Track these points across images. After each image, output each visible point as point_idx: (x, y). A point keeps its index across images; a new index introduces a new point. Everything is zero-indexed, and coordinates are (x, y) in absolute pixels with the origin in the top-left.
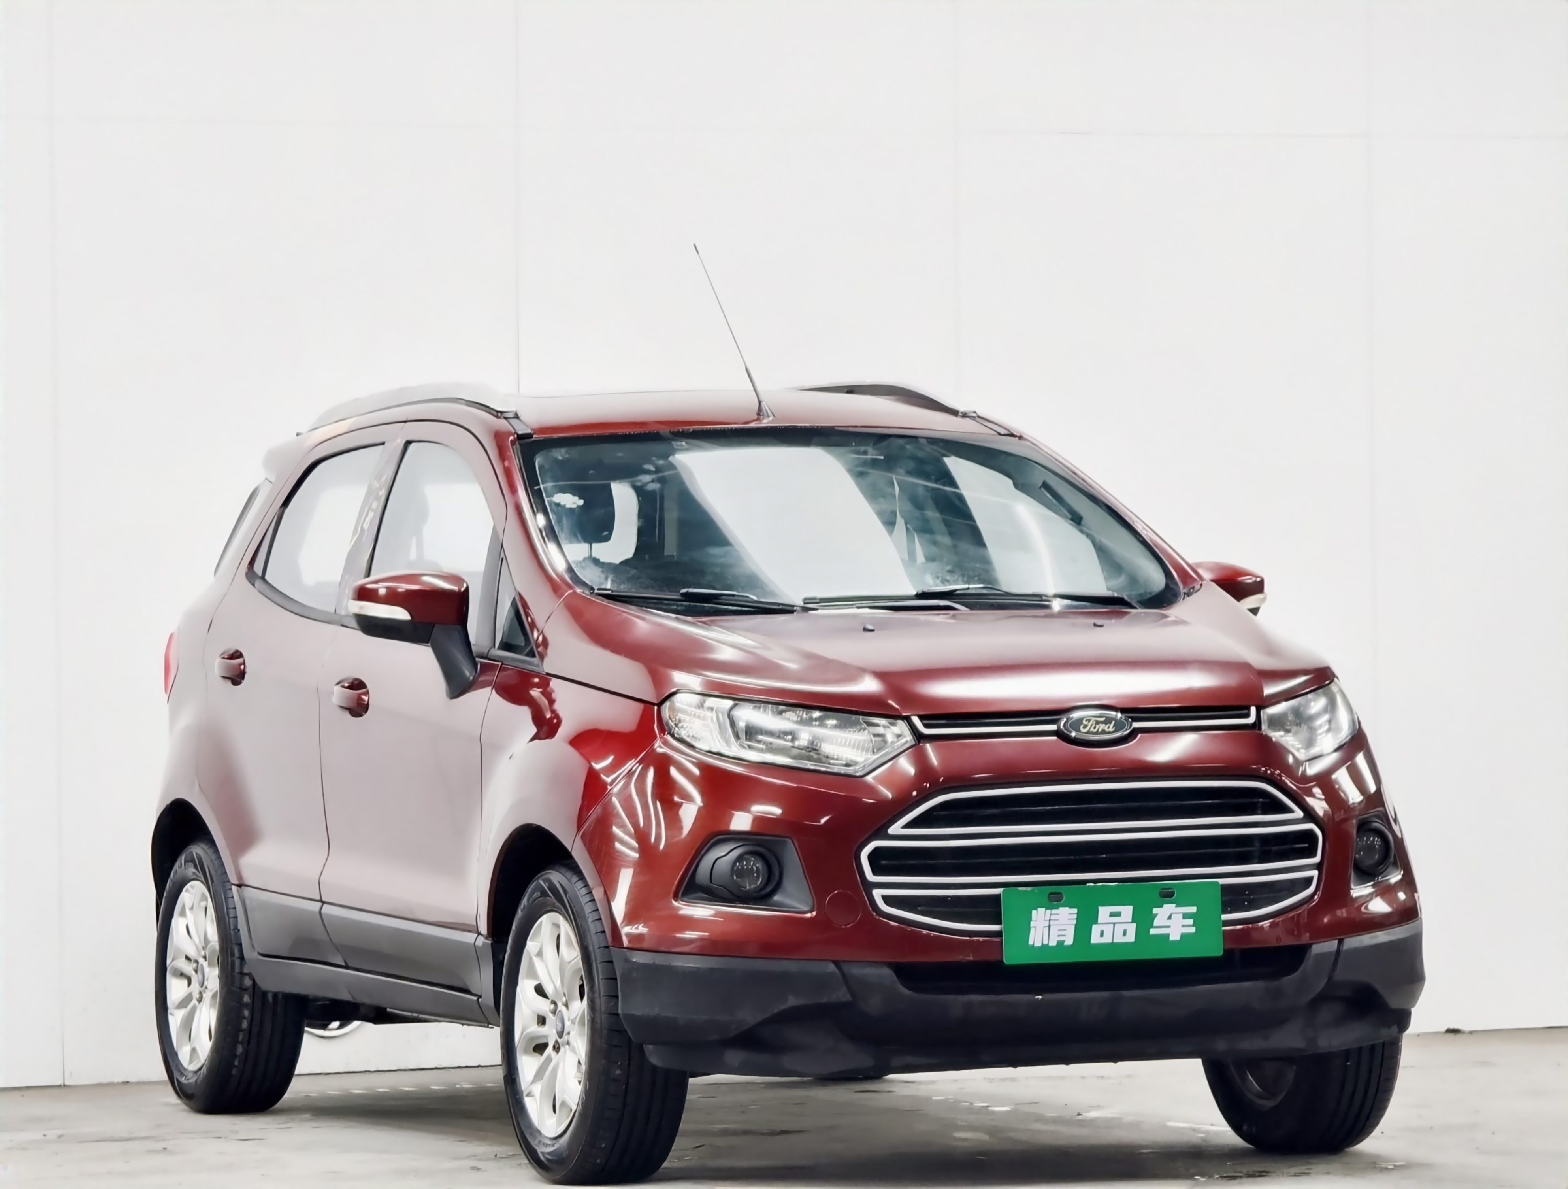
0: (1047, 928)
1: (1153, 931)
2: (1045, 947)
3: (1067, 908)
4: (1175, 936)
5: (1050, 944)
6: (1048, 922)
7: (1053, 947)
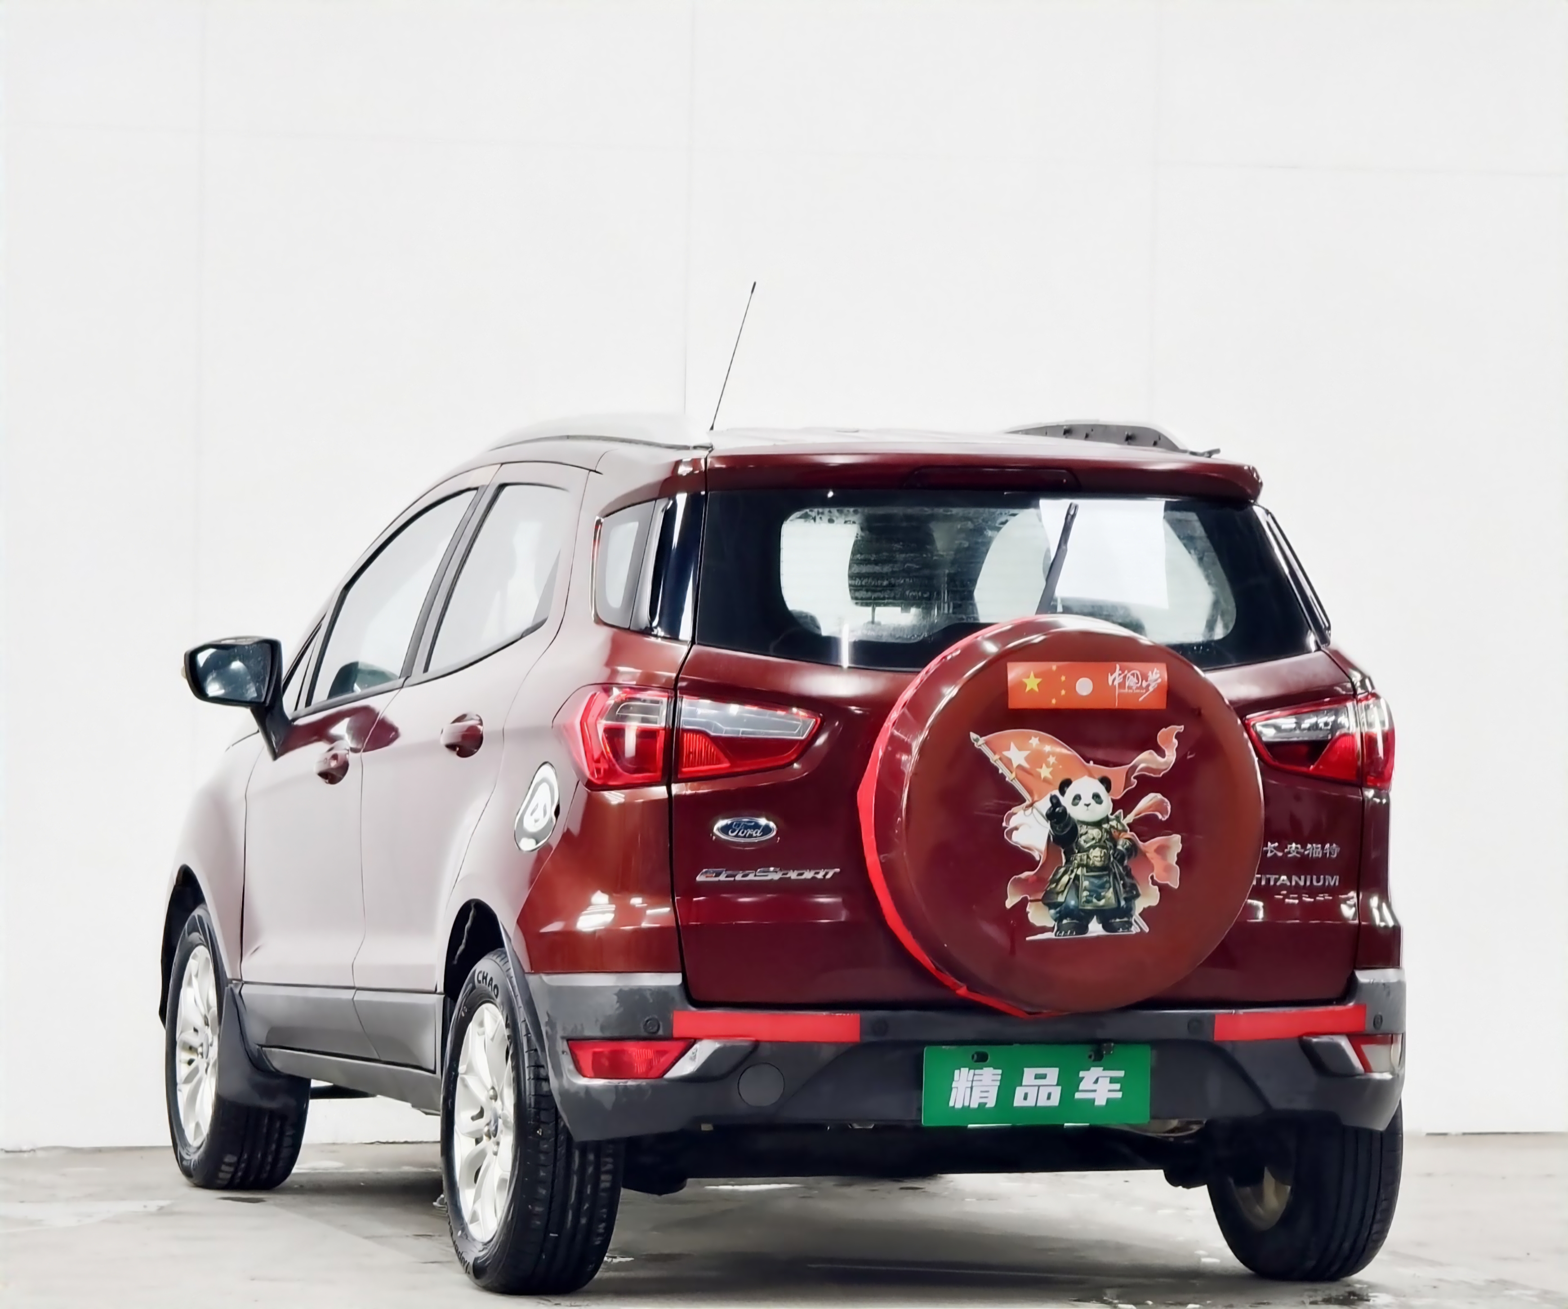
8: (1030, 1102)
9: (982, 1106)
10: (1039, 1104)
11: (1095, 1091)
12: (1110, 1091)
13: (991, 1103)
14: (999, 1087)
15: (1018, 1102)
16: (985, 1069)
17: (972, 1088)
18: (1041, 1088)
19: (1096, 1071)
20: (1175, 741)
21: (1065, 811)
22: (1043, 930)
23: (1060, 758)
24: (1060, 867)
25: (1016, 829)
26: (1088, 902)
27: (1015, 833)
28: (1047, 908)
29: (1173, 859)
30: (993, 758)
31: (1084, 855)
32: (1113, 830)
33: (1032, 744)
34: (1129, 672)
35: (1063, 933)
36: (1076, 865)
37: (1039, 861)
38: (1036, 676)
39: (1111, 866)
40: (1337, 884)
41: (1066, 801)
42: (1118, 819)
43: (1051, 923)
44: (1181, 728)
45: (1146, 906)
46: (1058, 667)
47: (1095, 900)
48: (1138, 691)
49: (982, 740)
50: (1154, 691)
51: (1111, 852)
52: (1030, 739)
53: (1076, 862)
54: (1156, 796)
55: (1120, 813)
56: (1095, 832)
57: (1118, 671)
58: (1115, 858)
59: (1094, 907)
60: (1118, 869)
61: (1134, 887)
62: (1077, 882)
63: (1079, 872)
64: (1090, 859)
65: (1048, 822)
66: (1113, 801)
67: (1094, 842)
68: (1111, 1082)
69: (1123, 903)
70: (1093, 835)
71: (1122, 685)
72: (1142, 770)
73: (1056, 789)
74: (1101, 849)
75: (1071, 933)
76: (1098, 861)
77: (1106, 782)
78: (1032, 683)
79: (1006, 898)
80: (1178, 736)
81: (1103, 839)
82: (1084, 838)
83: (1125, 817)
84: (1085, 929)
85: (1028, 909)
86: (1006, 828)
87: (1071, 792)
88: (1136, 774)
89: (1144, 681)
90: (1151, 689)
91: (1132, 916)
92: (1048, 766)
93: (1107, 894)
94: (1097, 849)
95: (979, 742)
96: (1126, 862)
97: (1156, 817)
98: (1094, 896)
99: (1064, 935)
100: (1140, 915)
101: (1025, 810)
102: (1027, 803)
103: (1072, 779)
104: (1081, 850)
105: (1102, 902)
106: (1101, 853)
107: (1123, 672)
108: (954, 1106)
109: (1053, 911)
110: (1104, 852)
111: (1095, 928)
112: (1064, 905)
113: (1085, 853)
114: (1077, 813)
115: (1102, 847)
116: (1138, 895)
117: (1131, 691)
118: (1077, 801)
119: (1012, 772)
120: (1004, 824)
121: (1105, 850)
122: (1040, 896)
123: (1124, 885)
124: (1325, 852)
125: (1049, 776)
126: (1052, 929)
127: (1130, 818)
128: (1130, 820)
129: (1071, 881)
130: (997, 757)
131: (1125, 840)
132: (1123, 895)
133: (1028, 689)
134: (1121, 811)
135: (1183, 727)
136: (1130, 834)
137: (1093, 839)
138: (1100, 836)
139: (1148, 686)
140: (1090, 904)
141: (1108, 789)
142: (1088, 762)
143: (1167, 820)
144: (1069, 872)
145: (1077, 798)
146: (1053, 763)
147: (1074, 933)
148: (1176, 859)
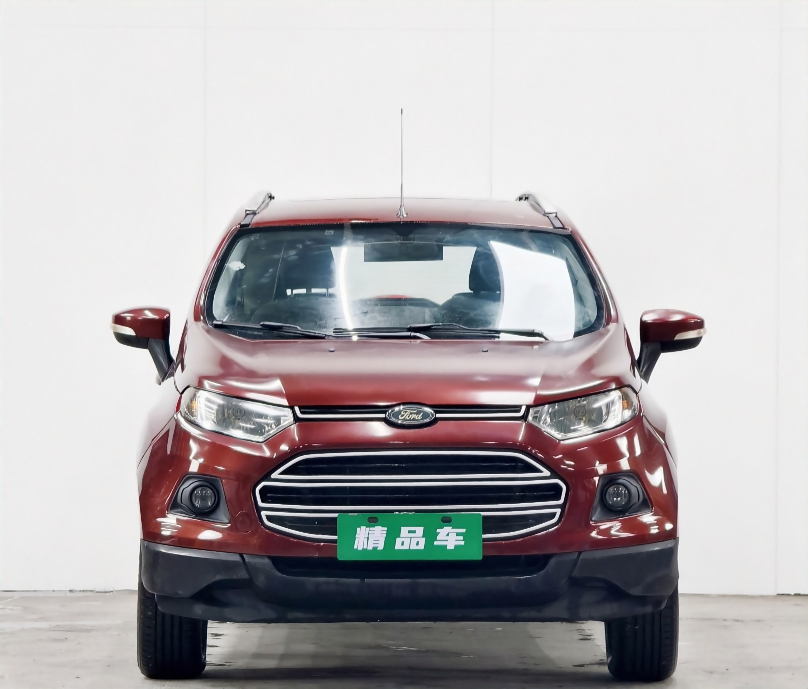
0: (367, 539)
1: (436, 543)
2: (365, 551)
3: (381, 527)
4: (451, 546)
5: (368, 549)
6: (367, 535)
7: (370, 551)
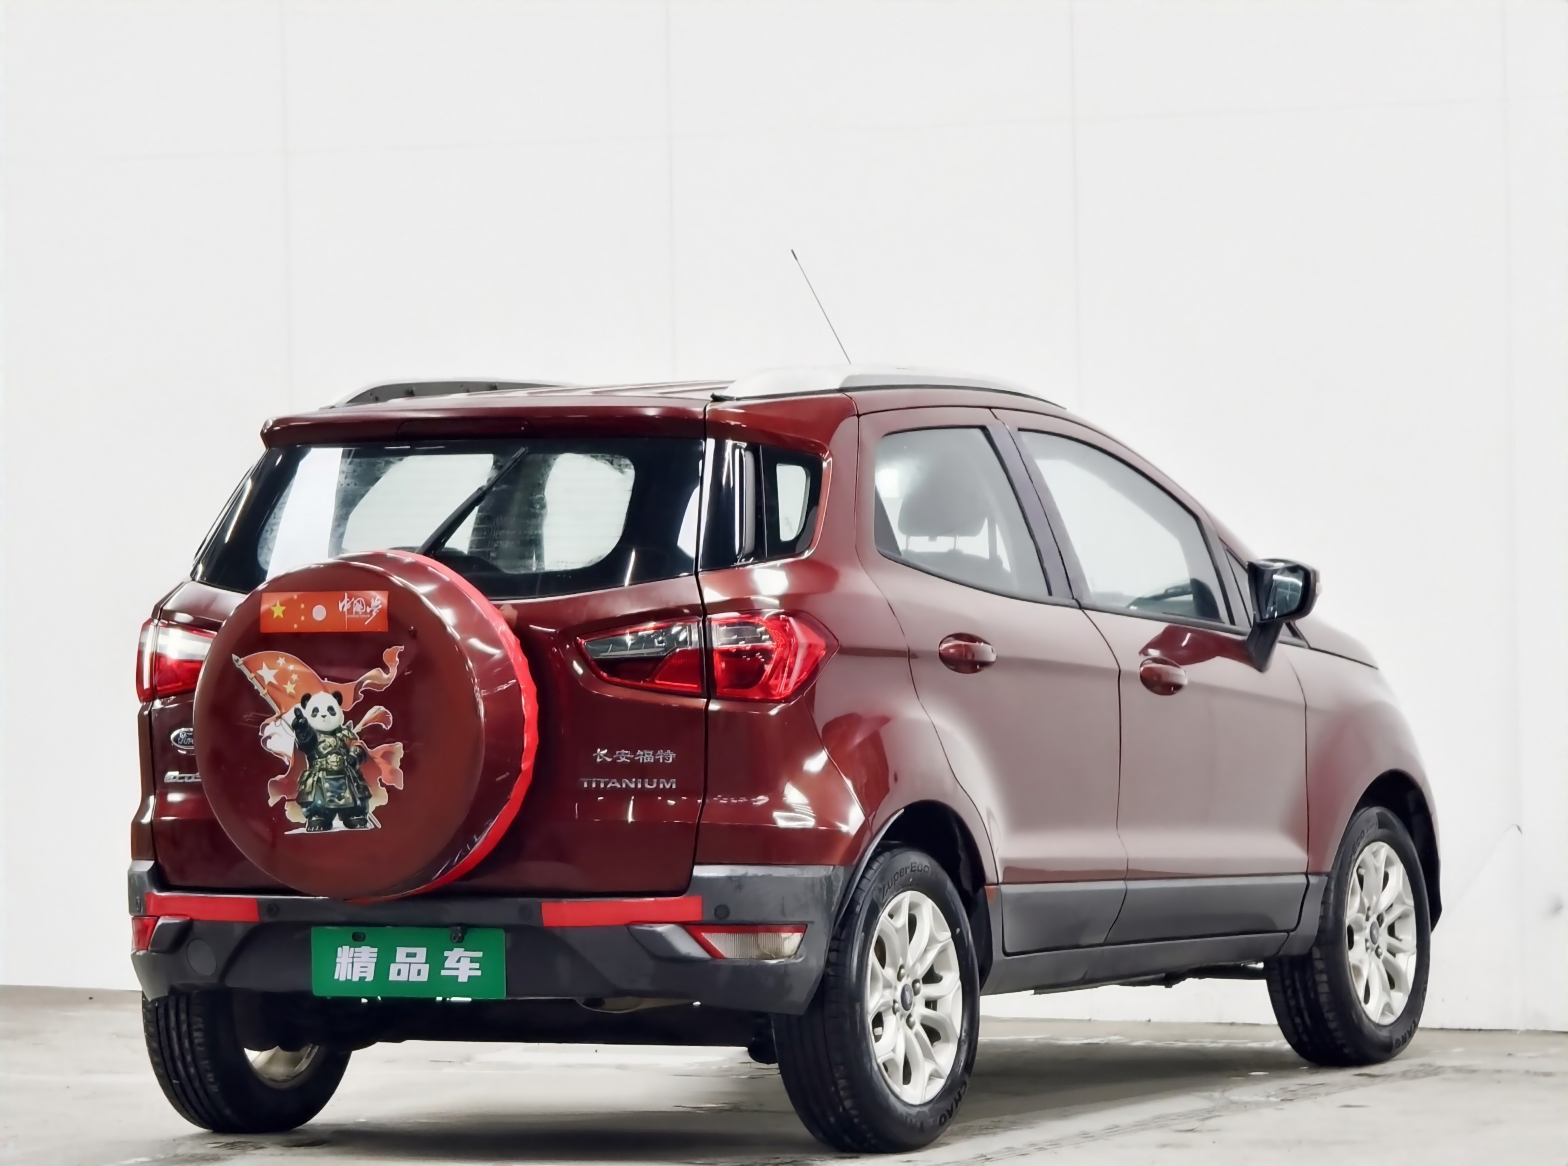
8: (403, 978)
9: (362, 979)
10: (411, 979)
11: (457, 969)
12: (471, 969)
13: (370, 977)
14: (376, 963)
15: (393, 977)
16: (363, 947)
17: (353, 963)
18: (412, 965)
19: (458, 952)
20: (397, 659)
21: (306, 721)
22: (299, 825)
23: (301, 675)
24: (306, 771)
25: (269, 737)
26: (331, 801)
27: (269, 741)
28: (299, 807)
29: (397, 764)
30: (250, 676)
31: (324, 761)
32: (345, 739)
33: (279, 664)
34: (355, 599)
35: (313, 828)
36: (318, 769)
37: (288, 766)
38: (282, 605)
39: (345, 769)
40: (674, 786)
41: (307, 713)
42: (349, 729)
43: (303, 820)
44: (401, 648)
45: (378, 805)
46: (298, 596)
47: (336, 800)
48: (364, 616)
49: (241, 661)
50: (377, 614)
51: (345, 758)
52: (278, 659)
53: (317, 766)
54: (380, 709)
55: (350, 723)
56: (331, 740)
57: (346, 599)
58: (348, 763)
59: (335, 806)
60: (352, 773)
61: (366, 788)
62: (319, 784)
63: (320, 775)
64: (329, 764)
65: (293, 731)
66: (344, 713)
67: (330, 749)
68: (471, 962)
69: (359, 802)
70: (329, 743)
71: (350, 611)
72: (367, 685)
73: (299, 703)
74: (336, 755)
75: (319, 828)
76: (335, 766)
77: (338, 696)
78: (278, 611)
79: (269, 798)
80: (400, 655)
81: (338, 747)
82: (322, 745)
83: (354, 727)
84: (329, 825)
85: (286, 808)
86: (261, 737)
87: (310, 705)
88: (363, 689)
89: (368, 607)
90: (374, 614)
91: (366, 814)
92: (292, 683)
93: (345, 795)
94: (334, 755)
95: (239, 662)
96: (358, 767)
97: (381, 726)
98: (336, 796)
99: (314, 831)
100: (373, 812)
101: (275, 722)
102: (277, 715)
103: (311, 694)
104: (322, 756)
105: (342, 802)
106: (337, 758)
107: (351, 599)
108: (338, 979)
109: (304, 810)
110: (340, 758)
111: (338, 825)
112: (313, 804)
113: (324, 759)
114: (316, 723)
115: (338, 754)
116: (370, 796)
117: (357, 616)
118: (315, 713)
119: (264, 689)
120: (260, 734)
121: (340, 756)
122: (295, 796)
123: (358, 787)
124: (657, 757)
125: (293, 691)
126: (303, 825)
127: (359, 727)
128: (359, 729)
129: (315, 783)
130: (253, 675)
131: (355, 747)
132: (358, 795)
133: (275, 616)
134: (351, 721)
135: (403, 647)
136: (359, 742)
137: (330, 746)
138: (335, 744)
139: (372, 611)
140: (334, 804)
141: (340, 702)
142: (323, 679)
143: (391, 728)
144: (313, 775)
145: (316, 710)
146: (296, 680)
147: (322, 829)
148: (399, 764)
